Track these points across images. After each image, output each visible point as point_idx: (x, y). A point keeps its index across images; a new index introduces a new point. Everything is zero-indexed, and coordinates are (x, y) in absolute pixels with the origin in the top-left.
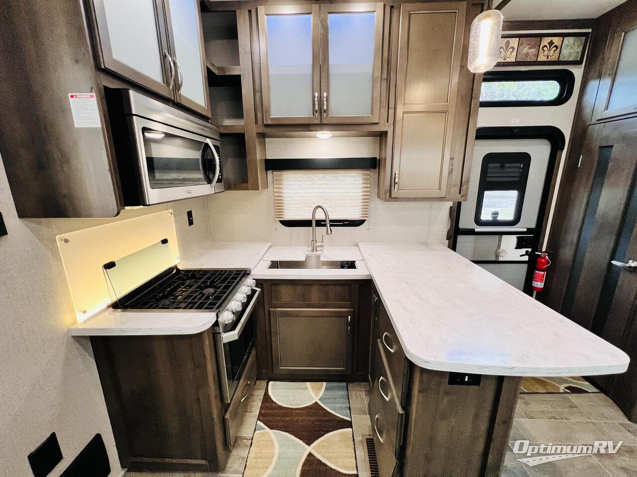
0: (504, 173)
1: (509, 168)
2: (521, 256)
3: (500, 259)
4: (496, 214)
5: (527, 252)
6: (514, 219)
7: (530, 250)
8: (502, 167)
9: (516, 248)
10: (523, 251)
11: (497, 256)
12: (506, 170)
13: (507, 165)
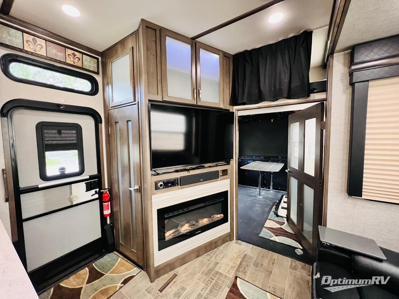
0: (62, 137)
1: (65, 133)
2: (92, 196)
3: (74, 203)
4: (63, 169)
5: (96, 192)
6: (79, 171)
7: (98, 190)
8: (59, 132)
9: (86, 191)
10: (93, 192)
11: (72, 202)
12: (63, 135)
13: (63, 132)
